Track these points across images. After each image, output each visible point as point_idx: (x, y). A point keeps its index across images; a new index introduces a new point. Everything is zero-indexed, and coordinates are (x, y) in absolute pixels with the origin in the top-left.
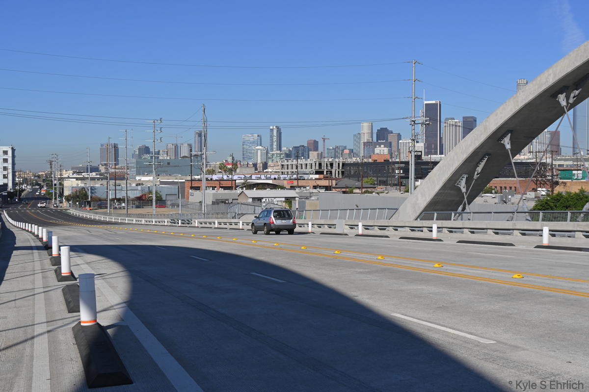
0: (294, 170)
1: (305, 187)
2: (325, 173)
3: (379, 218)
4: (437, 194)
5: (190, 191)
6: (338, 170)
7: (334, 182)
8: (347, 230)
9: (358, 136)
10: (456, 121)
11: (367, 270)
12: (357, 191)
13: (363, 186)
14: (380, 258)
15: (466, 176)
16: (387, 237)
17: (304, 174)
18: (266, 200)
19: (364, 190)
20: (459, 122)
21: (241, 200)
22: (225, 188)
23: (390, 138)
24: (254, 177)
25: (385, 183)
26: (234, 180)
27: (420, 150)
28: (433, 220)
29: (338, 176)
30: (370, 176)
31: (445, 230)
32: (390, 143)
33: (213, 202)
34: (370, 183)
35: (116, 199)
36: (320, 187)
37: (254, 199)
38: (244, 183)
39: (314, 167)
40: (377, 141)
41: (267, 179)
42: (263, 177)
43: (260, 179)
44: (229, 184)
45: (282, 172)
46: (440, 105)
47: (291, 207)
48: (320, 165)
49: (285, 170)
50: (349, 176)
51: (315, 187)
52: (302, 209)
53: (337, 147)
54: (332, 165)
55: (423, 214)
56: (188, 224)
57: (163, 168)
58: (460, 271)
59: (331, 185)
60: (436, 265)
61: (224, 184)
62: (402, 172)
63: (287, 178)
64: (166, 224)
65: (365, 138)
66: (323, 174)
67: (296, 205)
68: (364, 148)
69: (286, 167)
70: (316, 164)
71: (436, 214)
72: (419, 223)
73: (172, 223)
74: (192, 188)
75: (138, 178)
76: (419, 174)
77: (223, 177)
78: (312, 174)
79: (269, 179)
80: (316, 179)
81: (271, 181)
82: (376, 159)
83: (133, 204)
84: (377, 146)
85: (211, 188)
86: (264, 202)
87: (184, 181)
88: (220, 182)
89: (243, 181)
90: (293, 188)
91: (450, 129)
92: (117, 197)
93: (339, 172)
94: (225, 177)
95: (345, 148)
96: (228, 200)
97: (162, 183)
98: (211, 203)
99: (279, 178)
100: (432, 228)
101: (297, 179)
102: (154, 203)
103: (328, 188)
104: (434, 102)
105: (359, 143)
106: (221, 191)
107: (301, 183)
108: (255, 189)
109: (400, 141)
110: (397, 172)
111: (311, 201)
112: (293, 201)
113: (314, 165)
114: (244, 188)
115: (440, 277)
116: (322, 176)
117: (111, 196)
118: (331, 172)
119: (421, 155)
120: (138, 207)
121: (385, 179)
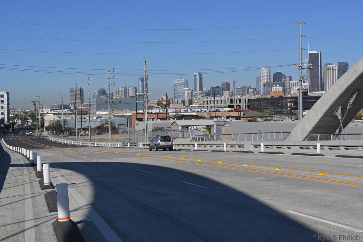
0: (213, 105)
1: (220, 117)
2: (235, 107)
3: (277, 139)
4: (320, 121)
5: (136, 122)
6: (245, 104)
7: (242, 113)
8: (252, 149)
9: (259, 79)
10: (333, 65)
11: (268, 179)
12: (260, 119)
13: (264, 116)
14: (277, 169)
15: (341, 107)
16: (283, 153)
17: (220, 108)
18: (192, 127)
19: (264, 119)
20: (335, 66)
21: (174, 128)
22: (162, 119)
23: (284, 79)
24: (182, 110)
25: (280, 113)
26: (168, 113)
27: (306, 88)
28: (317, 140)
29: (245, 109)
30: (269, 108)
31: (326, 148)
32: (284, 83)
33: (152, 129)
34: (269, 113)
35: (82, 128)
36: (232, 117)
37: (183, 126)
38: (175, 115)
39: (227, 102)
40: (274, 82)
41: (192, 112)
42: (189, 110)
43: (187, 111)
44: (164, 116)
45: (203, 107)
46: (321, 54)
47: (210, 132)
48: (231, 100)
49: (206, 105)
50: (253, 109)
51: (228, 117)
52: (219, 133)
53: (244, 87)
54: (240, 100)
55: (309, 136)
56: (135, 146)
57: (115, 105)
58: (338, 178)
59: (239, 115)
60: (320, 174)
61: (161, 116)
62: (292, 105)
63: (207, 111)
64: (119, 146)
65: (265, 80)
66: (234, 107)
67: (214, 130)
68: (264, 87)
69: (206, 103)
70: (228, 100)
71: (319, 136)
72: (306, 143)
73: (123, 145)
74: (137, 119)
75: (98, 113)
76: (306, 106)
77: (160, 111)
78: (226, 107)
79: (194, 111)
80: (229, 111)
81: (196, 113)
82: (273, 95)
83: (94, 132)
84: (274, 86)
85: (151, 119)
86: (190, 129)
87: (131, 114)
88: (157, 115)
89: (174, 113)
90: (211, 118)
91: (328, 71)
92: (83, 127)
93: (245, 105)
94: (161, 111)
95: (250, 87)
96: (163, 128)
97: (115, 116)
98: (151, 131)
99: (201, 111)
100: (316, 146)
101: (215, 112)
102: (110, 131)
103: (237, 118)
104: (316, 52)
105: (261, 84)
106: (159, 121)
107: (217, 114)
108: (183, 119)
109: (291, 82)
110: (289, 105)
111: (225, 128)
112: (212, 128)
113: (227, 100)
114: (176, 119)
115: (323, 183)
116: (233, 109)
117: (78, 126)
118: (240, 106)
119: (307, 91)
120: (98, 134)
121: (280, 110)
